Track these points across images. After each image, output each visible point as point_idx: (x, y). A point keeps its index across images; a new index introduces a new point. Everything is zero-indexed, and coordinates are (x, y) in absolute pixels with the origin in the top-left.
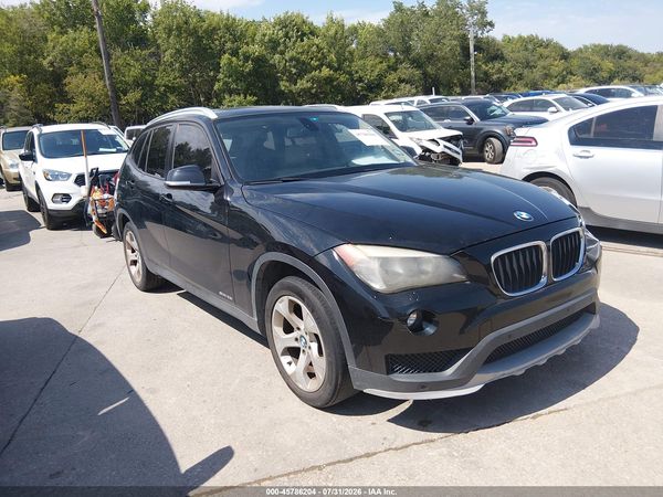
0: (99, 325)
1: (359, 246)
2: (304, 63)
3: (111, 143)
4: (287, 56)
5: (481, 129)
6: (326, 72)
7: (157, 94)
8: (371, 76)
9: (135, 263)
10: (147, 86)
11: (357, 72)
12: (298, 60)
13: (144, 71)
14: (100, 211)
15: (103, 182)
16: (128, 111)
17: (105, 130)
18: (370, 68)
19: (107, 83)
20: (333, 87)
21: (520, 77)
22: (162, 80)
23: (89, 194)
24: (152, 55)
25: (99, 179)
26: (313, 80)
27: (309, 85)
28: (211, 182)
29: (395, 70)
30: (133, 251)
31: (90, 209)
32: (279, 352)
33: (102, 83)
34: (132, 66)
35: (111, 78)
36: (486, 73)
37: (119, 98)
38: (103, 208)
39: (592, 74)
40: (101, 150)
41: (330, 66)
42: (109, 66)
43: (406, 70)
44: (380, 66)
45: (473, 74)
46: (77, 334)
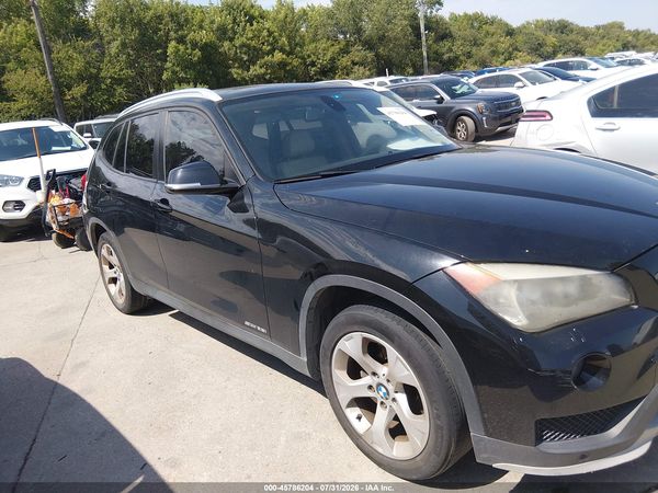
0: (83, 364)
1: (482, 265)
2: (255, 48)
3: (64, 140)
4: (237, 43)
5: (451, 108)
6: (278, 56)
7: (103, 86)
8: (324, 60)
9: (114, 280)
10: (92, 79)
11: (309, 56)
12: (248, 46)
13: (88, 63)
14: (60, 218)
15: (62, 184)
16: (73, 107)
17: (57, 126)
18: (323, 51)
19: (50, 77)
20: (286, 71)
21: (469, 55)
22: (108, 71)
23: (47, 200)
24: (96, 46)
25: (56, 181)
26: (265, 65)
27: (263, 70)
28: (226, 182)
29: (348, 53)
30: (111, 267)
31: (48, 218)
32: (344, 404)
33: (43, 79)
34: (73, 58)
35: (52, 73)
36: (436, 53)
37: (62, 94)
38: (64, 215)
39: (537, 50)
40: (54, 148)
41: (282, 50)
42: (51, 60)
43: (358, 53)
44: (332, 49)
45: (425, 54)
46: (55, 379)
